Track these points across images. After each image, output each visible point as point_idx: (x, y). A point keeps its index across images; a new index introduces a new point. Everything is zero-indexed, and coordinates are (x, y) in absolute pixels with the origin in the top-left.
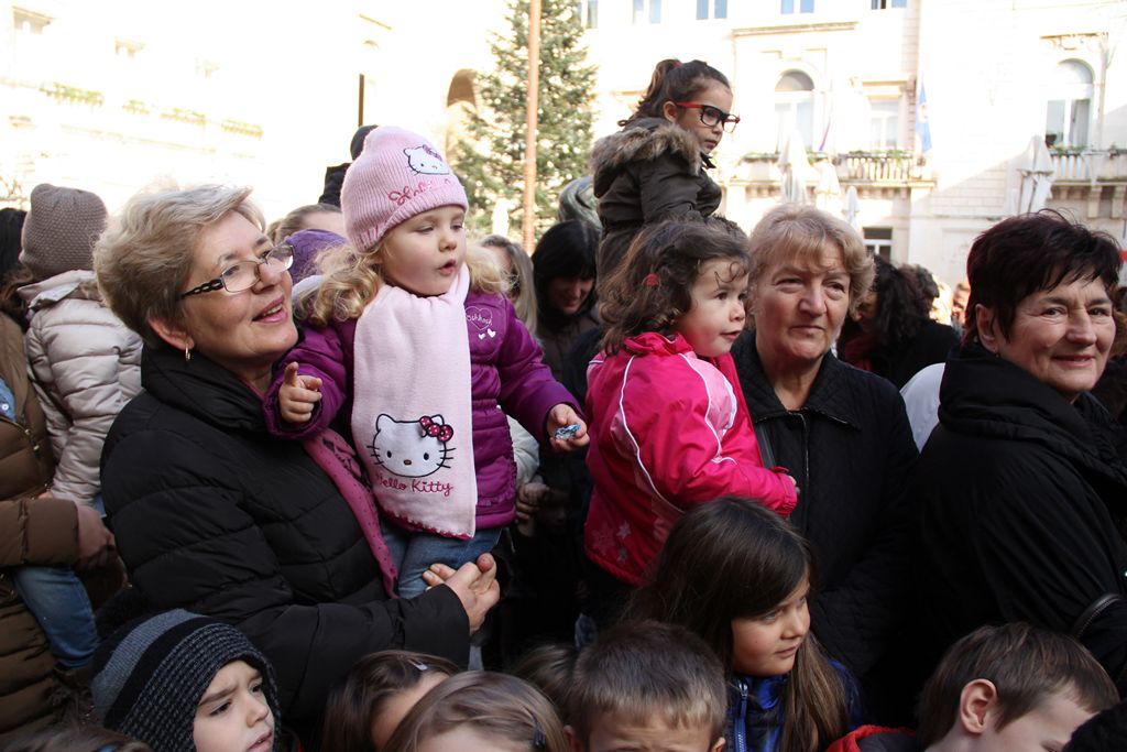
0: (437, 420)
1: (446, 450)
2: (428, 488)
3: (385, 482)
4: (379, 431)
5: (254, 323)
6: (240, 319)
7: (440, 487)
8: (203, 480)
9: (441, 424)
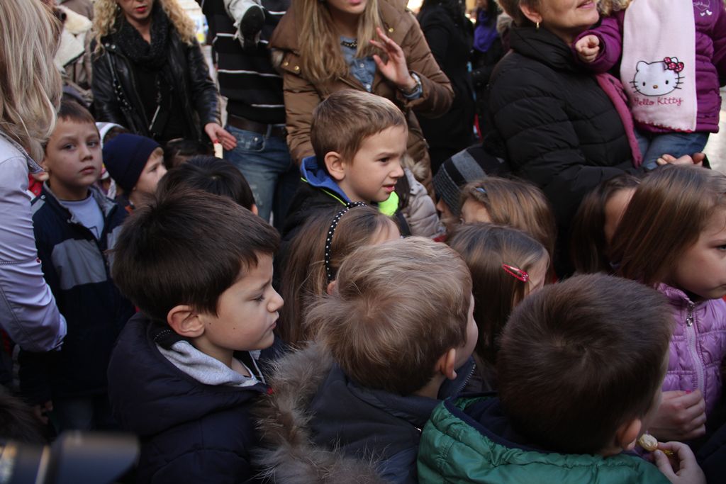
0: (674, 60)
1: (679, 78)
2: (667, 102)
3: (640, 103)
4: (638, 71)
5: (578, 9)
6: (569, 7)
7: (675, 101)
8: (544, 93)
9: (676, 62)
